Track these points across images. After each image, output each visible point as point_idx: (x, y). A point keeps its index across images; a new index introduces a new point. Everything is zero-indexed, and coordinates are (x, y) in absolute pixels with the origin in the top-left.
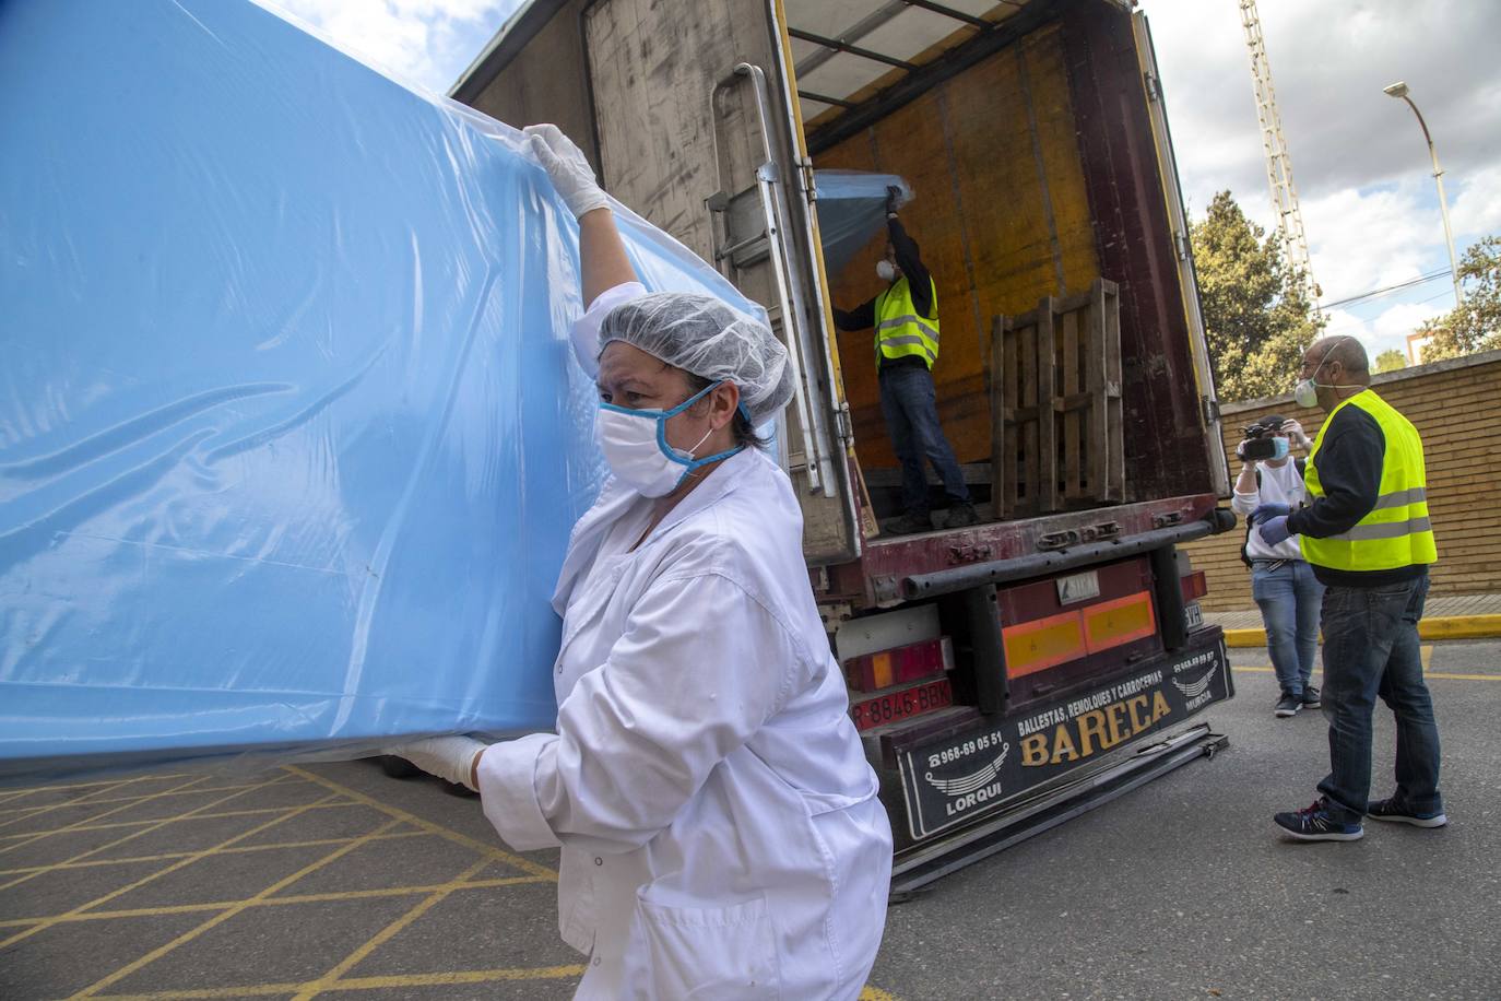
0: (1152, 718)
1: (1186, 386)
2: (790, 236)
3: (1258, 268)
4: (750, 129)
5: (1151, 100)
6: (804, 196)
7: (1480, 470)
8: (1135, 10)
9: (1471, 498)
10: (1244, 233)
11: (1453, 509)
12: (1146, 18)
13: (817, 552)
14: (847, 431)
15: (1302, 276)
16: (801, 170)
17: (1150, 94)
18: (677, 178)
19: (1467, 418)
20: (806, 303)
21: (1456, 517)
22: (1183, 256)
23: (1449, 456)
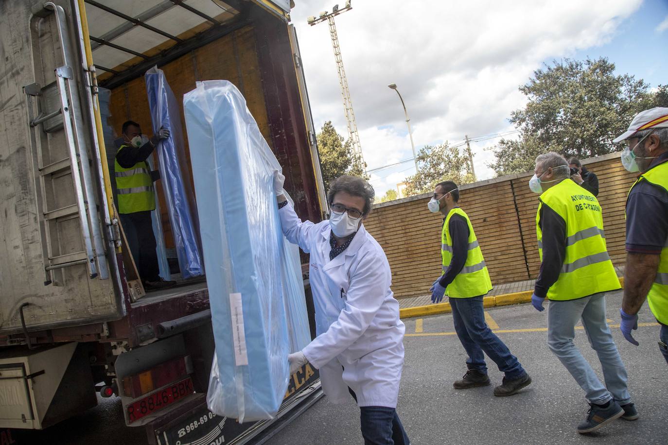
0: (305, 379)
1: (315, 207)
2: (79, 114)
3: (342, 154)
4: (56, 46)
5: (297, 67)
6: (89, 89)
7: (435, 241)
8: (289, 23)
9: (432, 253)
10: (336, 139)
11: (426, 258)
12: (294, 28)
13: (99, 314)
14: (117, 237)
15: (359, 158)
16: (87, 73)
17: (296, 64)
18: (10, 73)
19: (430, 219)
20: (89, 156)
21: (427, 261)
22: (313, 143)
23: (423, 235)
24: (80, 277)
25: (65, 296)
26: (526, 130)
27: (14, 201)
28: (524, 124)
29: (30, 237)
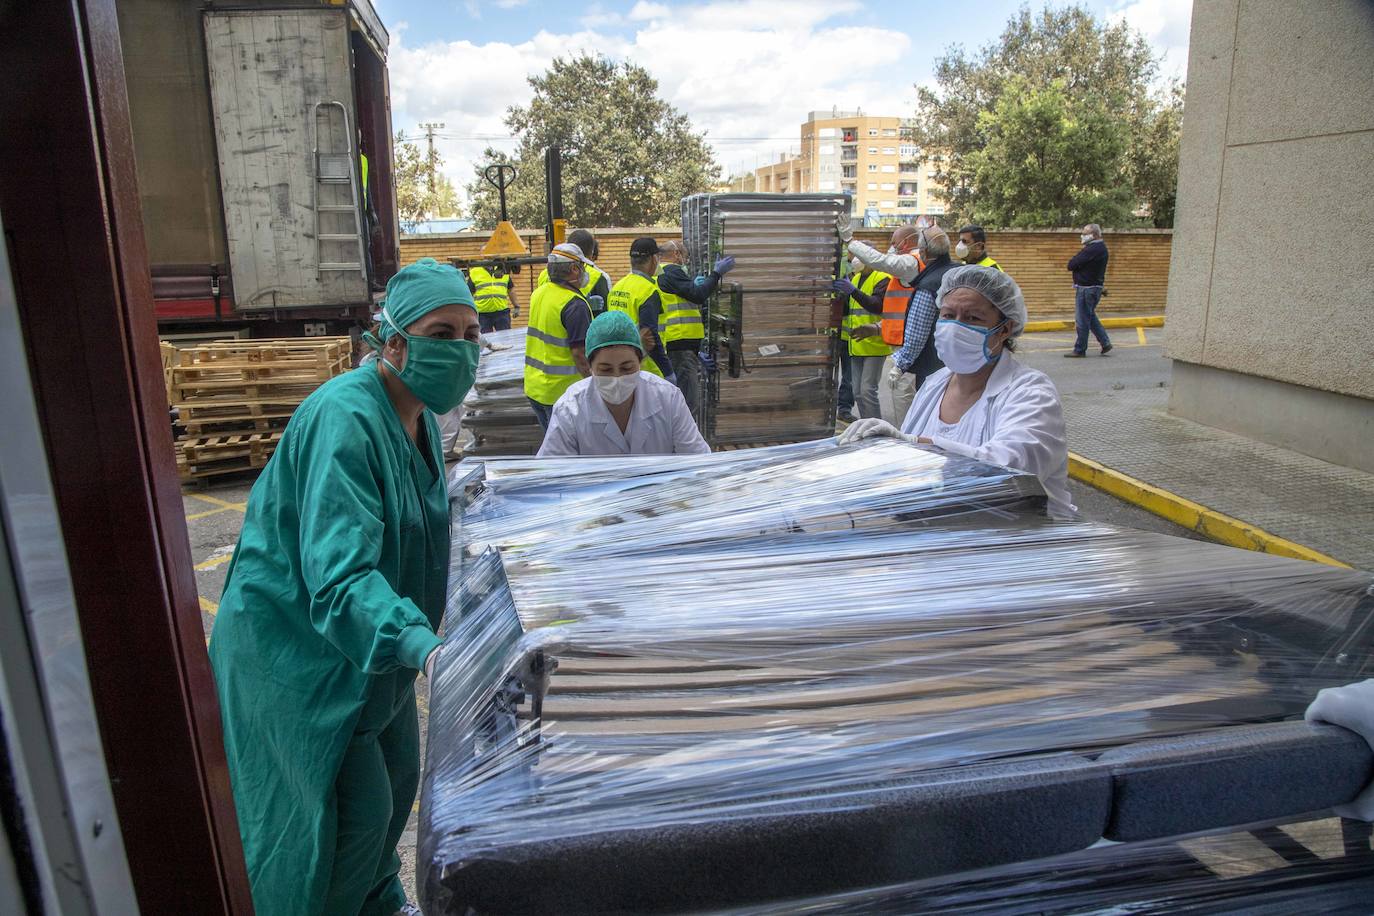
18: (278, 129)
24: (337, 278)
25: (320, 288)
26: (526, 143)
27: (270, 218)
28: (523, 132)
29: (285, 246)
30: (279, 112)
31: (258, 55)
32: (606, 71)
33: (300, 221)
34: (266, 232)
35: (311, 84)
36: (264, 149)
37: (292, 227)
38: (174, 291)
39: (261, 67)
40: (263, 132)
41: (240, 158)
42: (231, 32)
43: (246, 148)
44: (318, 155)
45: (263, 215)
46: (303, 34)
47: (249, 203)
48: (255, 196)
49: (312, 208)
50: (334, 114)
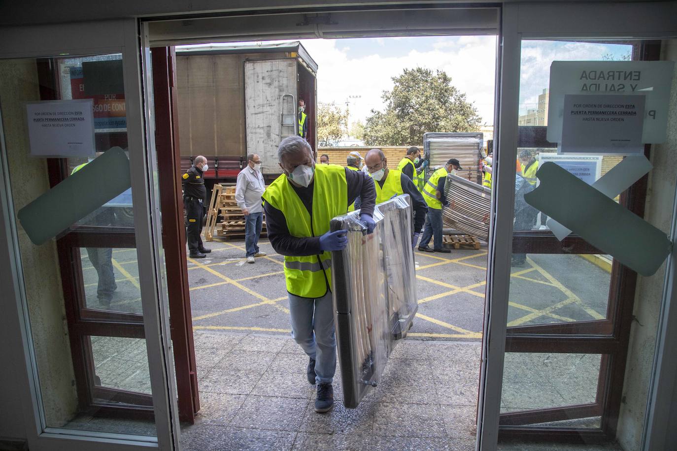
27: (263, 139)
29: (268, 150)
30: (269, 99)
31: (263, 77)
32: (427, 73)
33: (274, 141)
34: (261, 145)
35: (282, 88)
36: (263, 112)
37: (271, 143)
38: (226, 166)
39: (264, 82)
40: (263, 106)
41: (254, 115)
42: (254, 69)
43: (256, 112)
44: (282, 115)
45: (261, 138)
46: (280, 69)
47: (256, 133)
48: (258, 130)
49: (279, 136)
50: (289, 99)
